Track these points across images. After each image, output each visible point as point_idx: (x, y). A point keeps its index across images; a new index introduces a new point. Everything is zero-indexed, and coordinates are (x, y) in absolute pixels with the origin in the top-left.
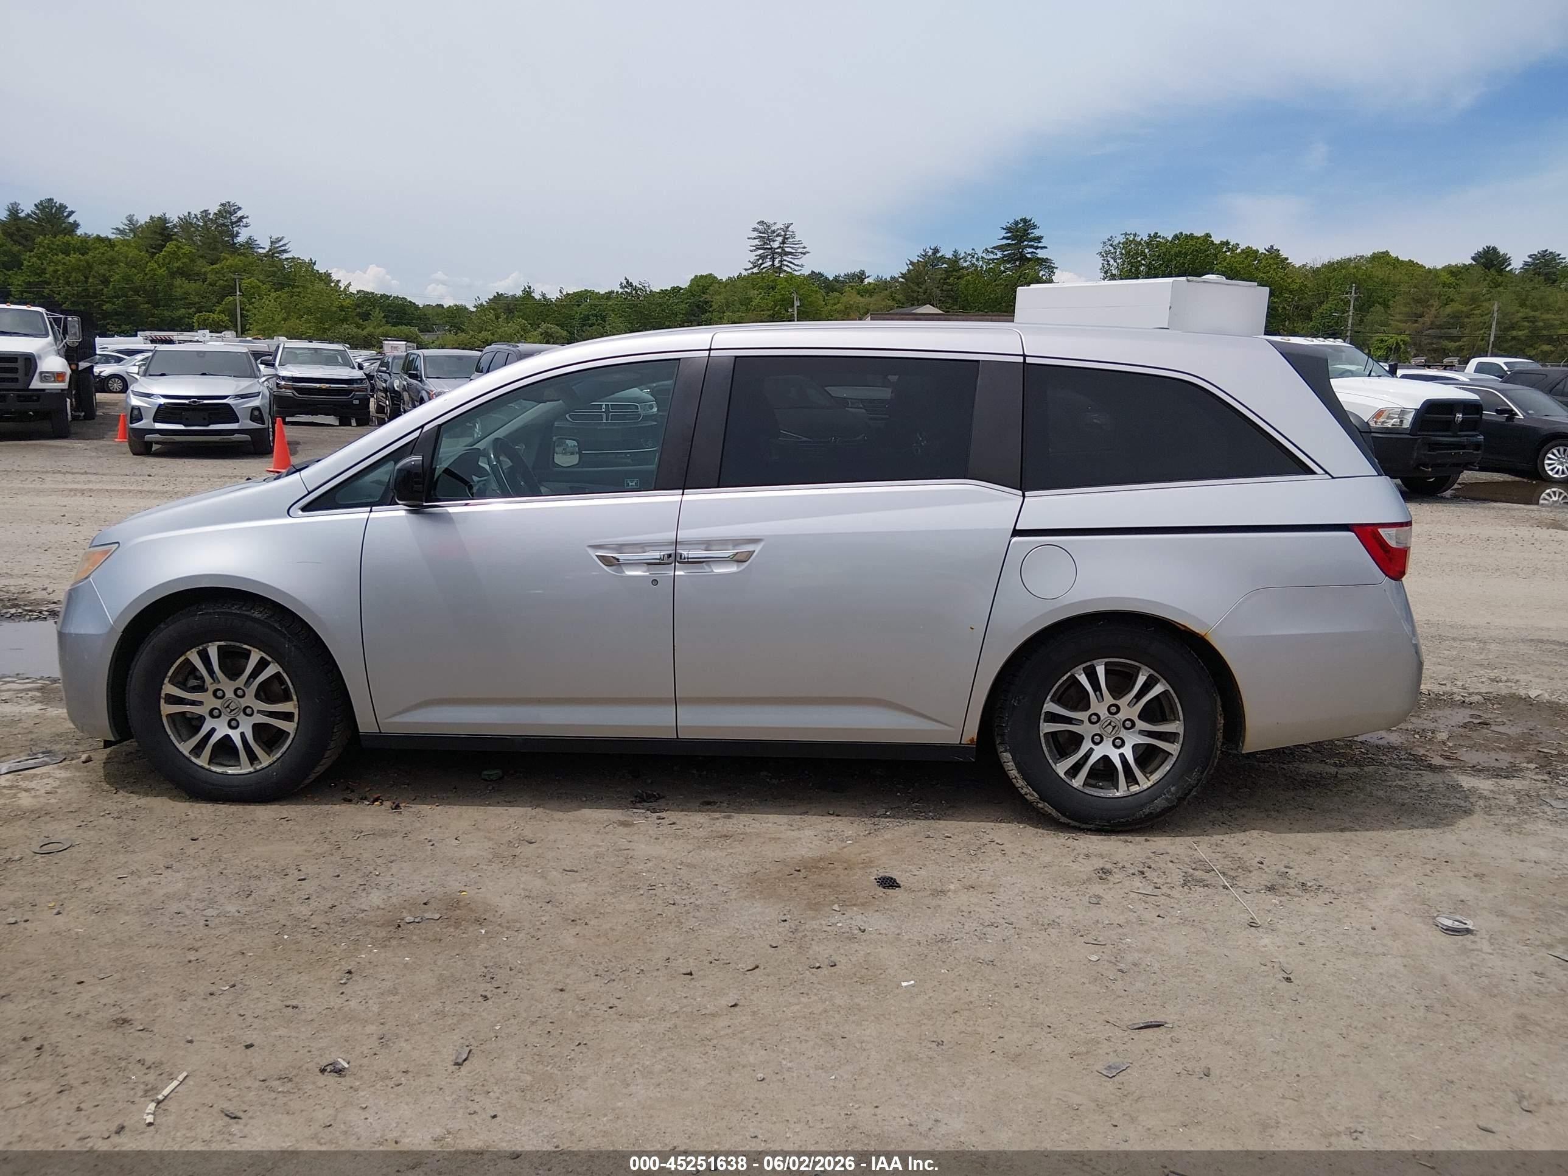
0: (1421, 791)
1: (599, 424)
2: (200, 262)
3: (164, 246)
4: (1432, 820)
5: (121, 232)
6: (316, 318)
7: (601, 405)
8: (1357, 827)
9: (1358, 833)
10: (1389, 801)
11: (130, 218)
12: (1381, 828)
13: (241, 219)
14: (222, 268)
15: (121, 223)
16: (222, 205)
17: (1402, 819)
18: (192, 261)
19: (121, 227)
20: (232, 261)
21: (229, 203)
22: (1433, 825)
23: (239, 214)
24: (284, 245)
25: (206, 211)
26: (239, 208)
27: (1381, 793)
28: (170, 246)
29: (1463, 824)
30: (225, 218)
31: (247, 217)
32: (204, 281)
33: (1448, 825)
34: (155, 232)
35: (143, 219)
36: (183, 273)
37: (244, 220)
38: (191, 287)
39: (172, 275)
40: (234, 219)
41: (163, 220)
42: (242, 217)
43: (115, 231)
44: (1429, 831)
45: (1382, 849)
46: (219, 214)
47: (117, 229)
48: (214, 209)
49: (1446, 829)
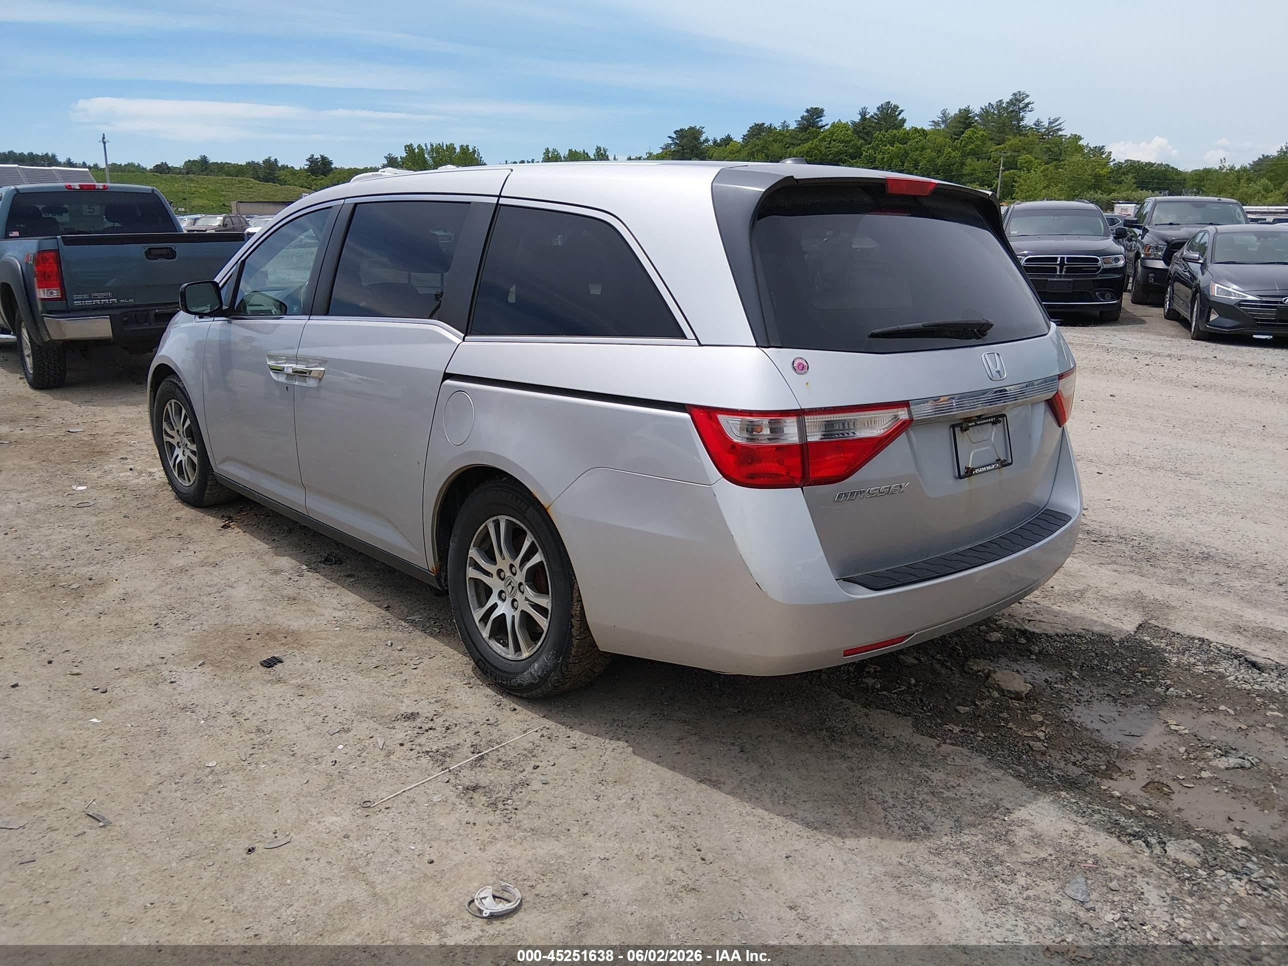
1: (1054, 276)
2: (989, 143)
3: (963, 133)
5: (936, 123)
6: (1069, 187)
7: (1057, 258)
11: (944, 113)
13: (1027, 105)
14: (1005, 148)
15: (936, 116)
16: (1015, 94)
18: (984, 143)
19: (936, 119)
20: (1013, 141)
21: (1019, 92)
23: (1026, 101)
24: (1060, 124)
25: (1000, 101)
26: (1028, 96)
28: (968, 132)
30: (1015, 105)
31: (1033, 103)
32: (989, 159)
34: (960, 122)
35: (953, 111)
36: (974, 153)
37: (1030, 106)
38: (979, 164)
39: (965, 155)
40: (1021, 105)
41: (967, 111)
42: (1029, 104)
43: (931, 123)
46: (1011, 103)
47: (933, 121)
48: (1007, 98)
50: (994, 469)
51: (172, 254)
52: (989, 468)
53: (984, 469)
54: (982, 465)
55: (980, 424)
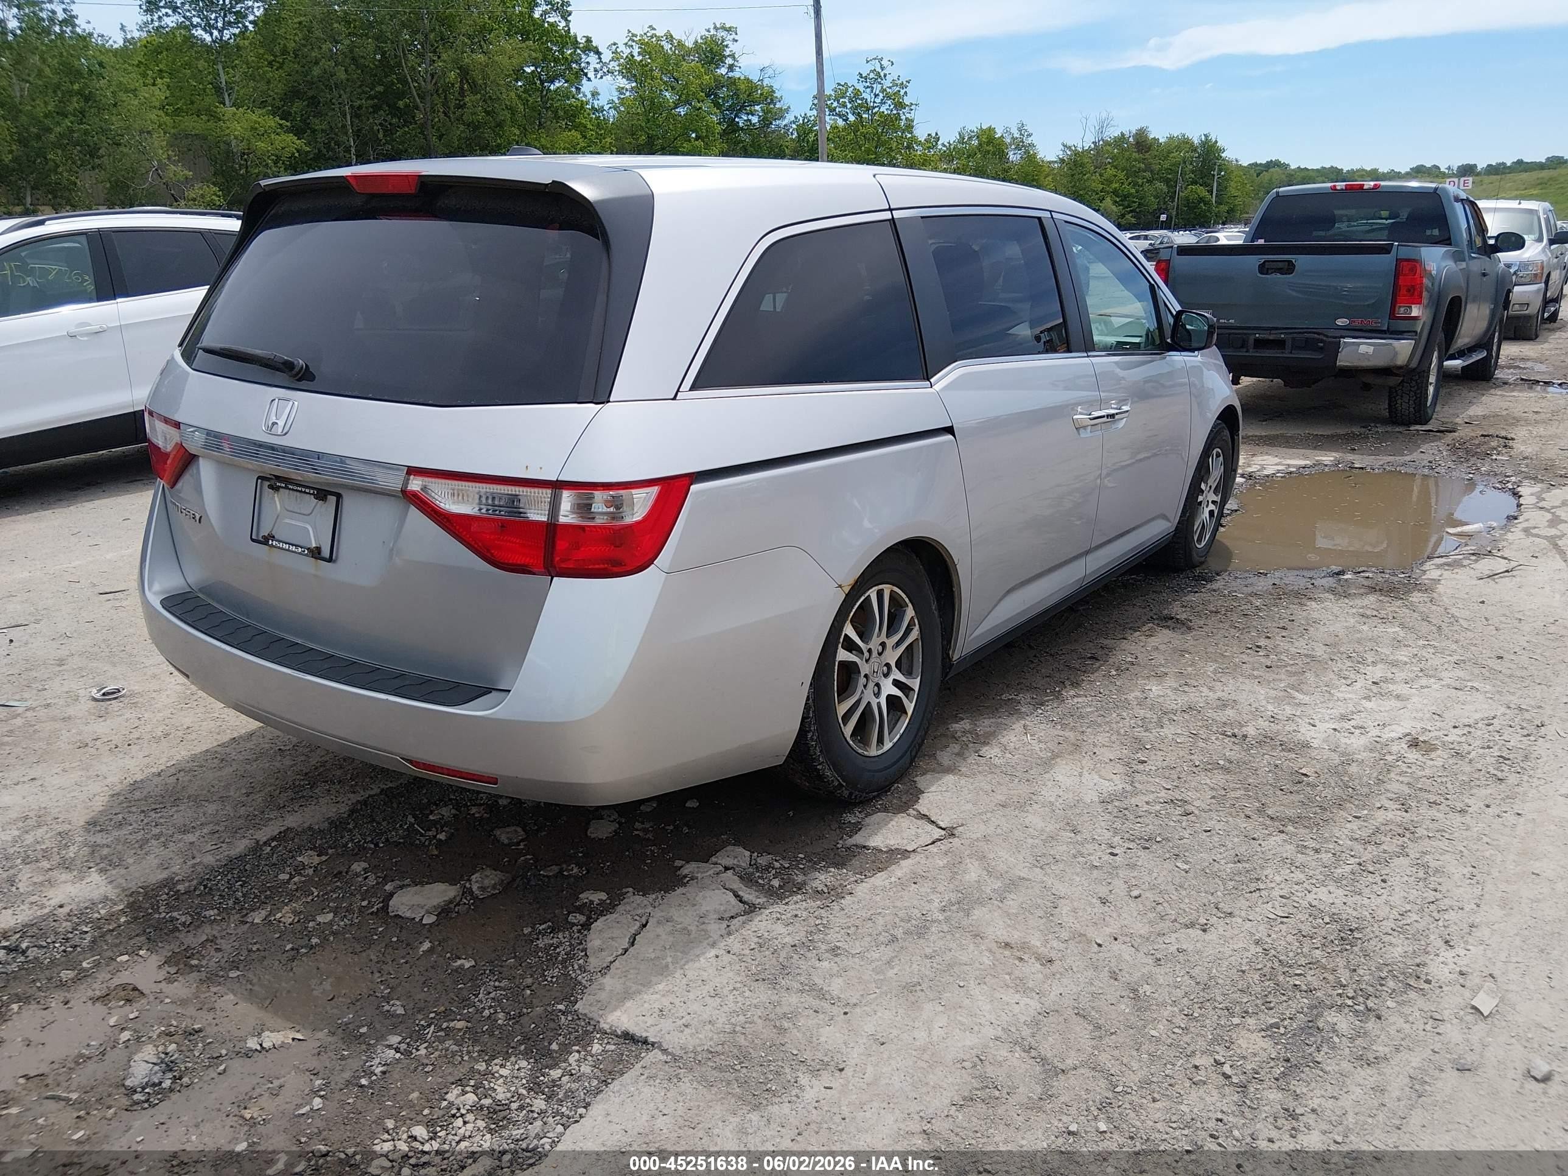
0: (157, 837)
4: (137, 795)
8: (219, 749)
9: (215, 744)
10: (197, 801)
12: (193, 758)
17: (173, 779)
22: (135, 786)
27: (211, 808)
29: (99, 804)
33: (118, 794)
44: (139, 777)
45: (184, 736)
49: (118, 789)
50: (300, 553)
51: (1289, 268)
52: (294, 548)
53: (286, 546)
54: (287, 541)
55: (293, 490)
